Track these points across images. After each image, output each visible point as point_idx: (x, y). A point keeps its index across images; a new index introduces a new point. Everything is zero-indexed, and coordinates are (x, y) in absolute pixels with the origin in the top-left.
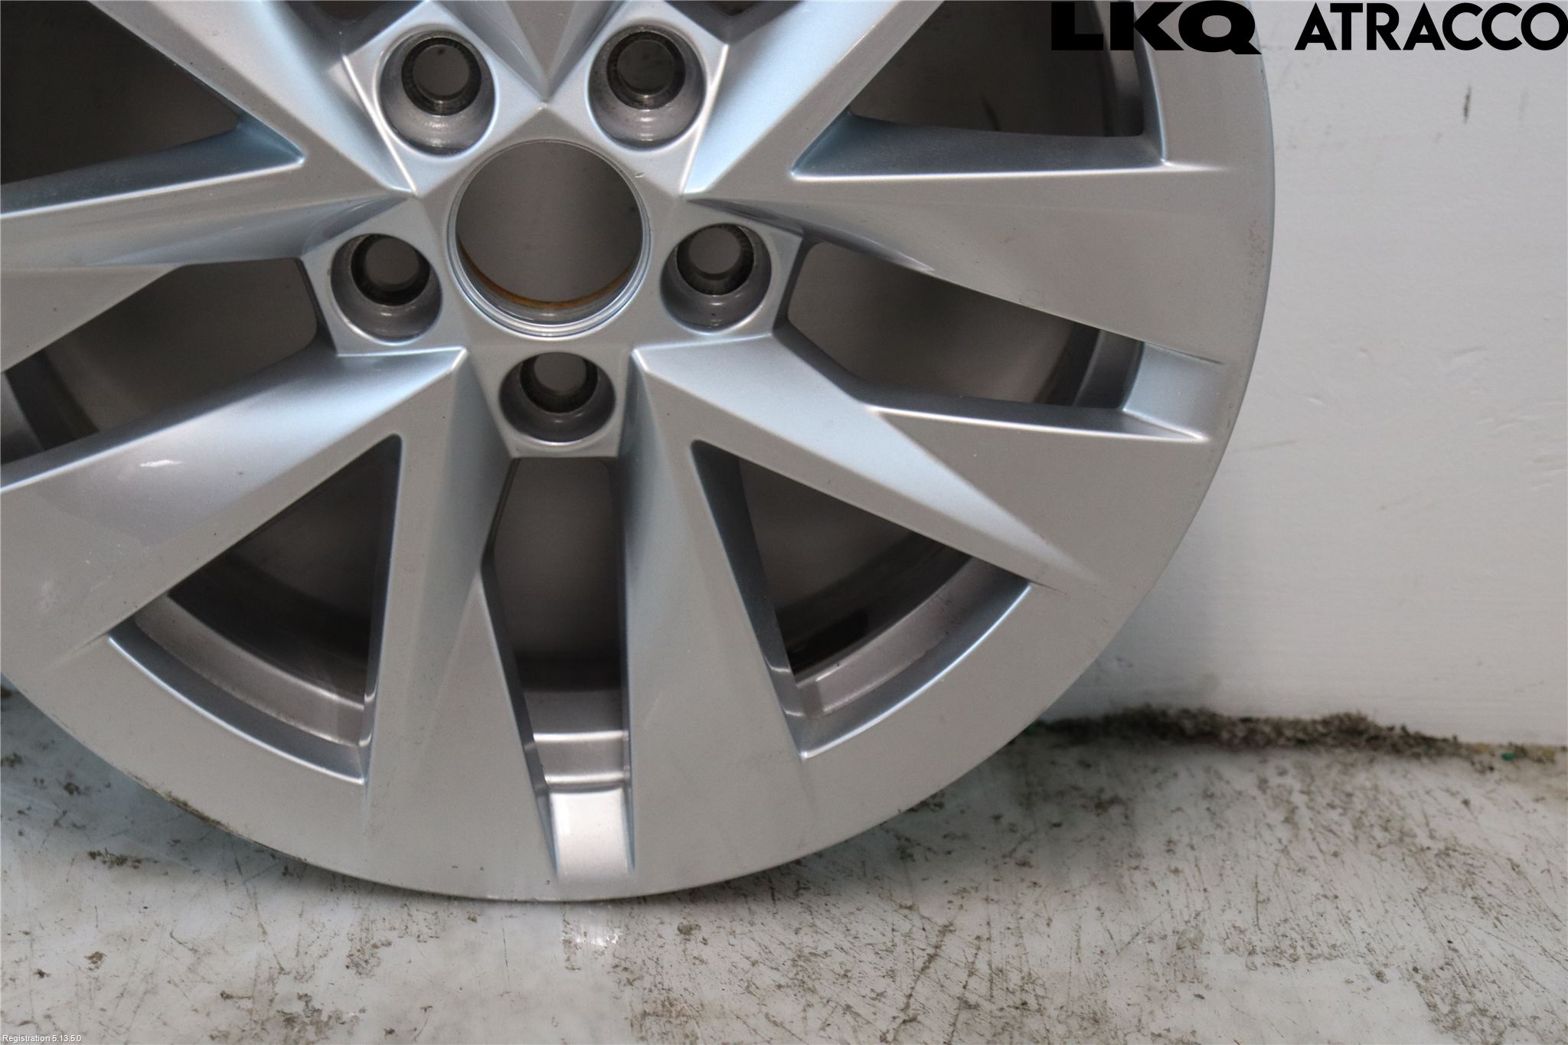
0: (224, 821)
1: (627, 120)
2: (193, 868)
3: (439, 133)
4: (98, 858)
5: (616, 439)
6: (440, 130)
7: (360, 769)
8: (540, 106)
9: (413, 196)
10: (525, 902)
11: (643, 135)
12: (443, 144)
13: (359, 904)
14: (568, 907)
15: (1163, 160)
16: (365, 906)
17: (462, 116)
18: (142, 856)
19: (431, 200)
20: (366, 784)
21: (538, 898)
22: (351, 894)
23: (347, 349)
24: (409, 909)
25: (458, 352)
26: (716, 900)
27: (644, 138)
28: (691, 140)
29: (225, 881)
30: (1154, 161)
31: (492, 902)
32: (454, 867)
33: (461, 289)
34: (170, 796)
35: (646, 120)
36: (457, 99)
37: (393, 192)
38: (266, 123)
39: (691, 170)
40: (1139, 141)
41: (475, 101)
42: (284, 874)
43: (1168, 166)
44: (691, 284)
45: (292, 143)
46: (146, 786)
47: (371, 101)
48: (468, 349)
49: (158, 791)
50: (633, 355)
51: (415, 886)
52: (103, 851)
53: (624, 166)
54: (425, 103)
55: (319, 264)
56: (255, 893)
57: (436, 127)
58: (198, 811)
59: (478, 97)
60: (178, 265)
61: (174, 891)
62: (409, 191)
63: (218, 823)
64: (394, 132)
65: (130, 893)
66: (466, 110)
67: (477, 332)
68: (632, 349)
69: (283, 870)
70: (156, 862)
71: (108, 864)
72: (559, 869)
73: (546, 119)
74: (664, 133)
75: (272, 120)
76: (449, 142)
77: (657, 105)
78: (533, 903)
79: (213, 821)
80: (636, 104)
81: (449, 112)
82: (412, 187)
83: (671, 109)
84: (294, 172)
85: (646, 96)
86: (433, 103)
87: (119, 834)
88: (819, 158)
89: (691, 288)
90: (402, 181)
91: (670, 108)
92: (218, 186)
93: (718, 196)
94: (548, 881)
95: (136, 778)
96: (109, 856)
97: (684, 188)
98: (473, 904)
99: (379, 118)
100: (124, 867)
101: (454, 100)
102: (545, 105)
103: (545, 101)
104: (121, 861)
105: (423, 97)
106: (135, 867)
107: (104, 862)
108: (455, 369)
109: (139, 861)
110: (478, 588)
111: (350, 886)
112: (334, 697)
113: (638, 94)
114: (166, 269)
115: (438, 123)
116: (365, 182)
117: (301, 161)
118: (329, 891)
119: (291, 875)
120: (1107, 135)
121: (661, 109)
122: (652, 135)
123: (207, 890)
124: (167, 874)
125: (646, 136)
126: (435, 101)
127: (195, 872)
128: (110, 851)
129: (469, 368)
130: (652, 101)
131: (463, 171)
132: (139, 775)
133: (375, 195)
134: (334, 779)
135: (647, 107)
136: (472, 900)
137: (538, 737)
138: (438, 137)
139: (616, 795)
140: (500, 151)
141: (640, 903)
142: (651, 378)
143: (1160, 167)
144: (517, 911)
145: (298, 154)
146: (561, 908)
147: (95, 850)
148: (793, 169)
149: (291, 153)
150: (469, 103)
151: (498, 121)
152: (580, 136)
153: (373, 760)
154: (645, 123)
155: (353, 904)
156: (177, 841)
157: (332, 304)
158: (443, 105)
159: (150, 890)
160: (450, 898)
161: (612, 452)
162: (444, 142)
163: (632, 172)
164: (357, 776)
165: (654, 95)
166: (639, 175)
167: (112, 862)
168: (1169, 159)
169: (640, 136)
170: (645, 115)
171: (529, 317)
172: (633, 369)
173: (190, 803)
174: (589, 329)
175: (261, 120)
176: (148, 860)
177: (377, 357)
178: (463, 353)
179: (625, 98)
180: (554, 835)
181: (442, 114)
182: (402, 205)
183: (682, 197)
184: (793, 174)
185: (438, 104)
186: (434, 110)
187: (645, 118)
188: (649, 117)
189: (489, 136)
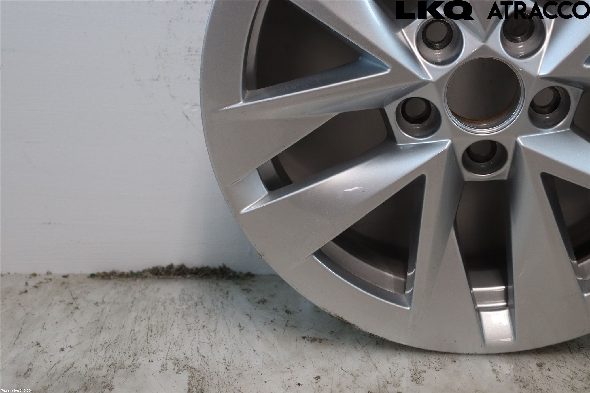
0: (356, 325)
1: (511, 47)
2: (342, 342)
4: (306, 339)
5: (507, 173)
6: (439, 55)
7: (407, 303)
9: (431, 82)
10: (472, 354)
11: (519, 52)
12: (441, 61)
13: (408, 356)
14: (490, 356)
16: (411, 357)
18: (322, 338)
19: (438, 83)
20: (410, 309)
21: (477, 353)
22: (404, 352)
23: (401, 142)
24: (428, 357)
25: (448, 141)
26: (548, 353)
27: (521, 53)
28: (542, 53)
29: (355, 347)
31: (459, 354)
32: (445, 341)
33: (449, 117)
34: (336, 315)
36: (442, 43)
37: (424, 80)
38: (376, 57)
39: (542, 66)
41: (450, 43)
42: (377, 344)
44: (535, 111)
45: (386, 64)
46: (327, 312)
47: (414, 46)
48: (451, 140)
49: (332, 313)
50: (517, 140)
51: (430, 349)
52: (307, 336)
53: (515, 65)
54: (431, 45)
55: (391, 110)
56: (368, 352)
58: (346, 321)
60: (339, 113)
61: (337, 351)
62: (430, 80)
63: (354, 325)
64: (423, 58)
65: (321, 352)
67: (455, 133)
68: (517, 138)
69: (376, 343)
70: (327, 340)
71: (310, 341)
72: (486, 341)
73: (484, 49)
74: (529, 52)
75: (378, 55)
76: (444, 60)
77: (524, 40)
78: (475, 354)
79: (352, 324)
80: (514, 41)
81: (441, 48)
82: (431, 78)
84: (386, 75)
85: (519, 38)
86: (433, 45)
87: (310, 329)
89: (535, 112)
90: (427, 76)
92: (356, 82)
93: (553, 76)
94: (482, 346)
95: (324, 308)
96: (309, 338)
97: (539, 73)
98: (452, 355)
99: (417, 52)
100: (316, 342)
102: (484, 44)
103: (484, 42)
104: (314, 340)
105: (431, 43)
106: (320, 342)
107: (309, 340)
108: (447, 148)
109: (321, 340)
110: (453, 233)
111: (403, 349)
112: (392, 276)
113: (516, 37)
114: (335, 114)
115: (438, 53)
116: (415, 77)
117: (389, 70)
118: (395, 351)
119: (379, 344)
121: (526, 42)
122: (524, 53)
123: (349, 351)
124: (333, 344)
127: (343, 343)
128: (309, 336)
129: (452, 148)
130: (522, 39)
131: (451, 71)
132: (325, 308)
133: (418, 82)
134: (398, 307)
135: (520, 42)
136: (451, 353)
137: (474, 289)
138: (440, 58)
139: (505, 312)
140: (466, 62)
141: (517, 354)
142: (525, 148)
144: (469, 358)
145: (387, 67)
146: (487, 357)
147: (304, 336)
149: (383, 67)
151: (464, 52)
152: (498, 55)
153: (413, 300)
154: (520, 48)
155: (406, 356)
156: (333, 332)
157: (396, 124)
158: (438, 46)
159: (328, 351)
160: (443, 353)
161: (505, 178)
163: (518, 68)
164: (407, 306)
165: (522, 37)
166: (521, 69)
167: (312, 340)
171: (474, 126)
172: (517, 144)
173: (344, 318)
174: (500, 130)
175: (374, 56)
176: (324, 339)
177: (414, 144)
178: (450, 141)
179: (509, 38)
180: (483, 328)
181: (438, 49)
182: (427, 86)
183: (538, 76)
184: (584, 65)
185: (436, 45)
186: (434, 48)
187: (520, 46)
188: (522, 45)
189: (461, 57)
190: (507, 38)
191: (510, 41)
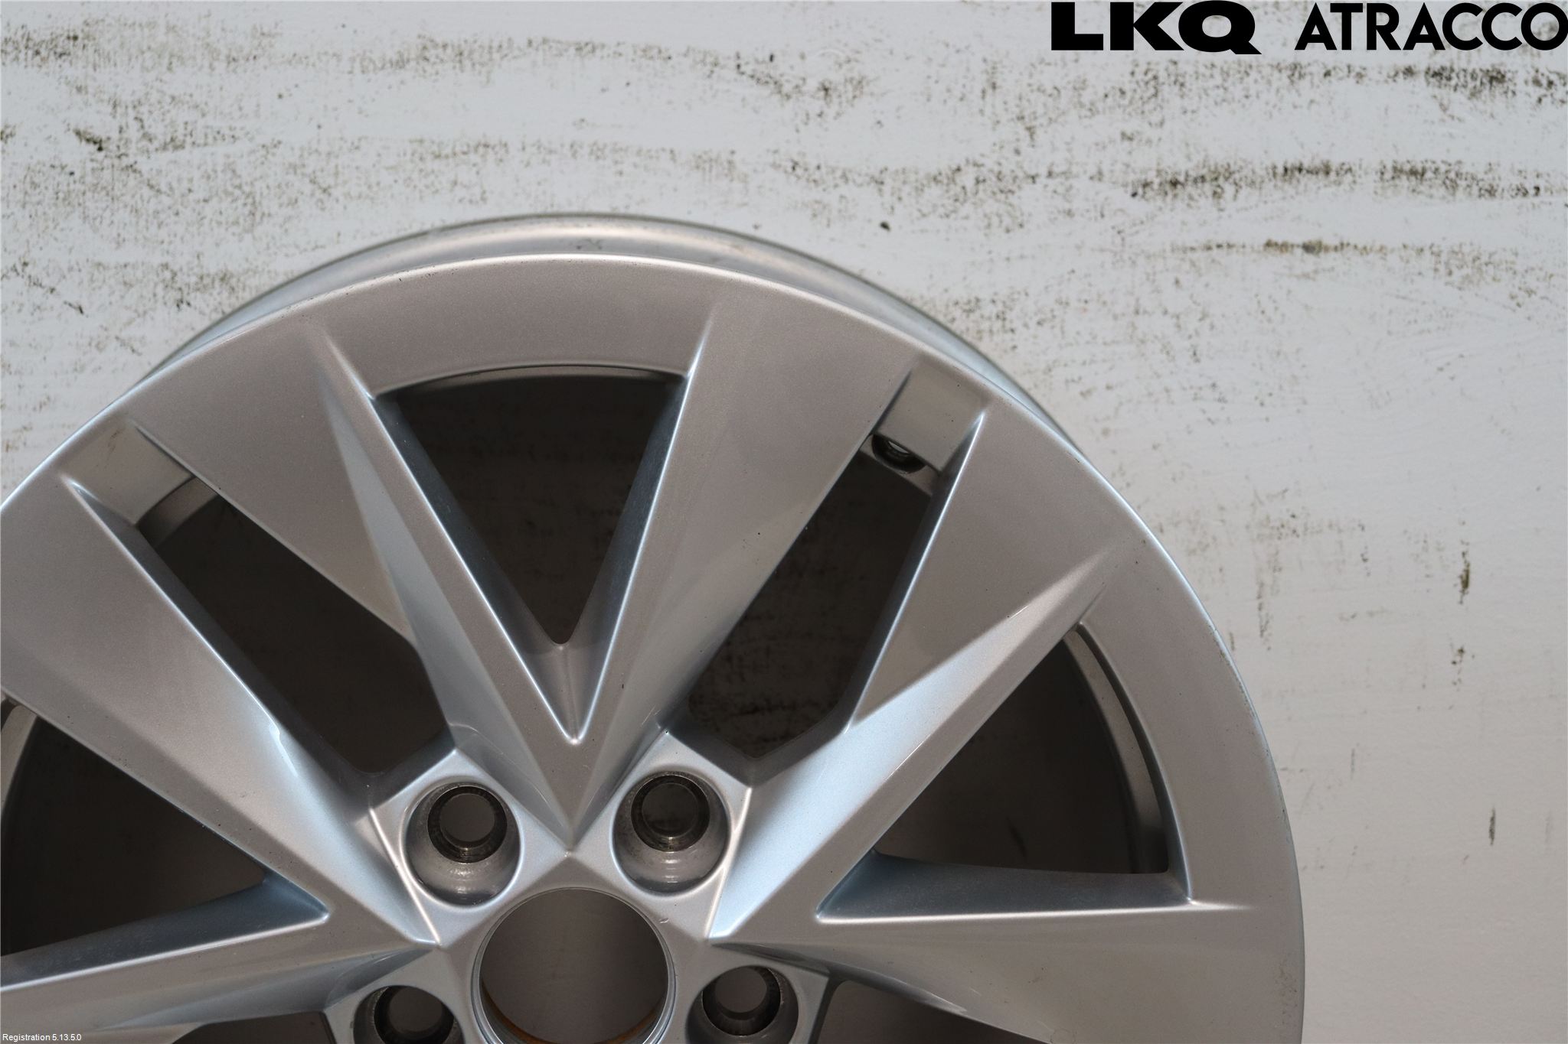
1: (652, 863)
3: (464, 880)
6: (465, 878)
8: (566, 855)
9: (438, 947)
11: (667, 877)
12: (468, 891)
15: (1189, 899)
17: (487, 863)
19: (456, 950)
27: (670, 879)
28: (716, 884)
30: (1180, 900)
35: (670, 863)
36: (482, 846)
37: (417, 944)
38: (292, 881)
39: (716, 914)
40: (1165, 878)
41: (501, 847)
43: (1194, 905)
44: (717, 1024)
45: (318, 898)
47: (397, 852)
53: (649, 911)
54: (451, 850)
55: (341, 1017)
57: (461, 875)
59: (504, 843)
60: (201, 1024)
62: (434, 942)
64: (419, 882)
66: (491, 857)
73: (570, 867)
74: (688, 875)
75: (298, 877)
76: (474, 889)
77: (682, 847)
80: (661, 846)
81: (475, 858)
82: (436, 939)
83: (696, 850)
84: (318, 927)
85: (671, 838)
86: (458, 851)
88: (845, 900)
89: (718, 1028)
90: (427, 933)
91: (694, 850)
92: (242, 944)
93: (743, 940)
97: (709, 934)
99: (404, 870)
101: (478, 847)
102: (570, 853)
103: (570, 850)
105: (450, 845)
113: (662, 836)
114: (189, 1029)
115: (463, 870)
116: (392, 935)
117: (325, 917)
120: (1134, 871)
121: (686, 851)
122: (677, 877)
125: (671, 878)
126: (462, 848)
130: (677, 843)
131: (486, 922)
133: (400, 948)
135: (671, 849)
138: (464, 884)
140: (526, 900)
143: (1186, 906)
145: (323, 909)
148: (818, 912)
149: (316, 909)
150: (494, 850)
151: (523, 872)
152: (604, 882)
154: (670, 865)
158: (468, 851)
162: (469, 889)
163: (657, 917)
165: (678, 837)
166: (663, 920)
168: (1195, 898)
169: (665, 878)
170: (670, 858)
175: (285, 877)
179: (648, 840)
181: (467, 862)
182: (427, 956)
183: (707, 941)
184: (818, 917)
185: (464, 851)
186: (460, 858)
187: (669, 859)
188: (674, 859)
189: (514, 886)
190: (643, 840)
191: (651, 846)
